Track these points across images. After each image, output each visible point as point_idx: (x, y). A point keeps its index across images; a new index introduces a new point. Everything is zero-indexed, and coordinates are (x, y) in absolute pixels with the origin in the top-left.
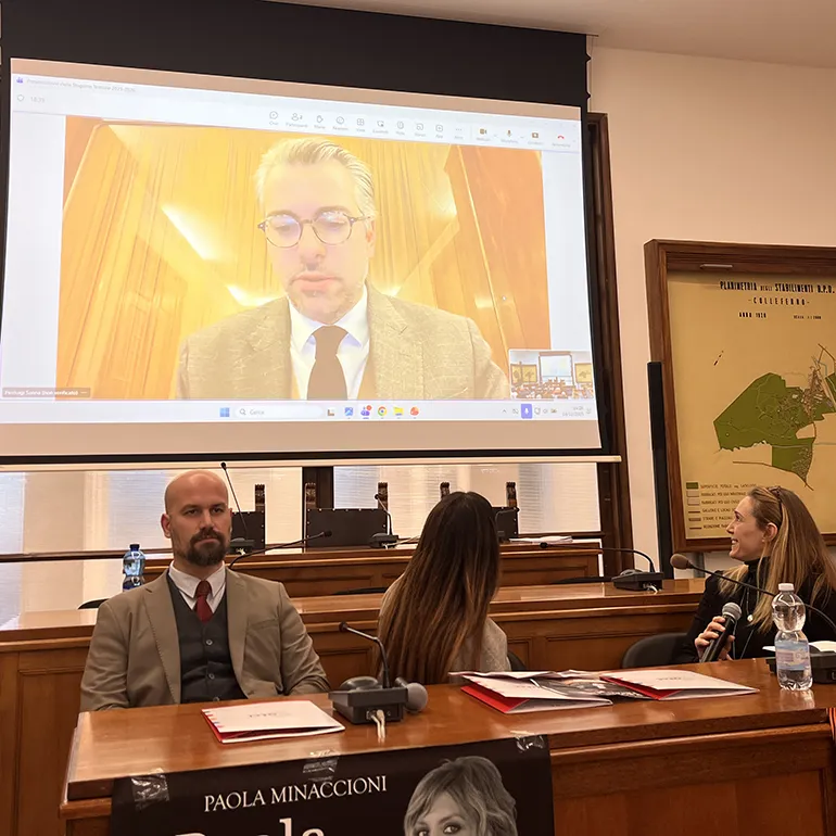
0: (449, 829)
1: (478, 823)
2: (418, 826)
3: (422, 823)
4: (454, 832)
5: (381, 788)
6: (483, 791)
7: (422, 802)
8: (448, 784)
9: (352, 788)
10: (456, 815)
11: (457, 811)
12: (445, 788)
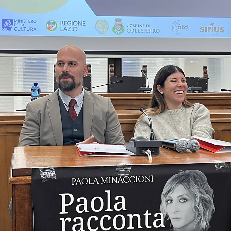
0: (182, 201)
1: (195, 199)
2: (167, 198)
3: (170, 197)
4: (184, 202)
5: (151, 180)
6: (198, 185)
7: (170, 188)
8: (182, 181)
9: (137, 180)
10: (186, 195)
11: (186, 193)
12: (181, 183)
